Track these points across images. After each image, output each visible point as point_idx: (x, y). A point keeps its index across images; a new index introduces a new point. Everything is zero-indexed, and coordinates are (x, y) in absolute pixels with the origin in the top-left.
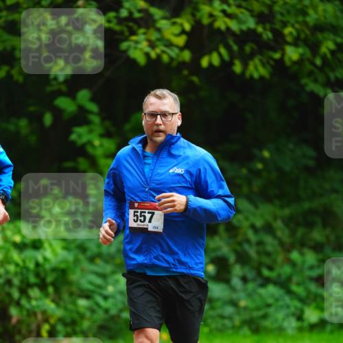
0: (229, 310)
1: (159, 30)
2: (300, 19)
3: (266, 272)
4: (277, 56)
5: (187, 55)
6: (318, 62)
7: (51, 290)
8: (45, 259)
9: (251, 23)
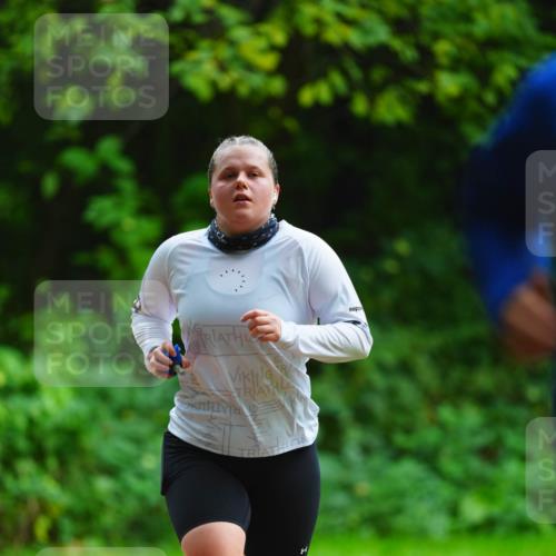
0: (339, 499)
1: (232, 43)
2: (462, 27)
3: (400, 439)
4: (423, 87)
5: (277, 86)
6: (490, 98)
7: (52, 463)
8: (45, 414)
9: (382, 34)
